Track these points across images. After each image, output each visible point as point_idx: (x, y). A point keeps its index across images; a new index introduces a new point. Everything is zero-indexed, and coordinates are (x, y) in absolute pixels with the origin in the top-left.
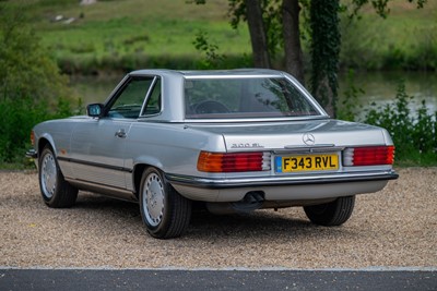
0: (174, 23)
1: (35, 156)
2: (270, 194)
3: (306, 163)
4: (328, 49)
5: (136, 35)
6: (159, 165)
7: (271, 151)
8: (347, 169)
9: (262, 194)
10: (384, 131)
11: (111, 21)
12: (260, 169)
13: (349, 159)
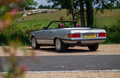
0: (47, 21)
1: (30, 40)
2: (82, 42)
3: (89, 36)
4: (91, 20)
5: (38, 24)
6: (59, 37)
7: (82, 33)
8: (97, 37)
9: (80, 42)
10: (104, 30)
11: (31, 20)
12: (80, 37)
13: (98, 35)
